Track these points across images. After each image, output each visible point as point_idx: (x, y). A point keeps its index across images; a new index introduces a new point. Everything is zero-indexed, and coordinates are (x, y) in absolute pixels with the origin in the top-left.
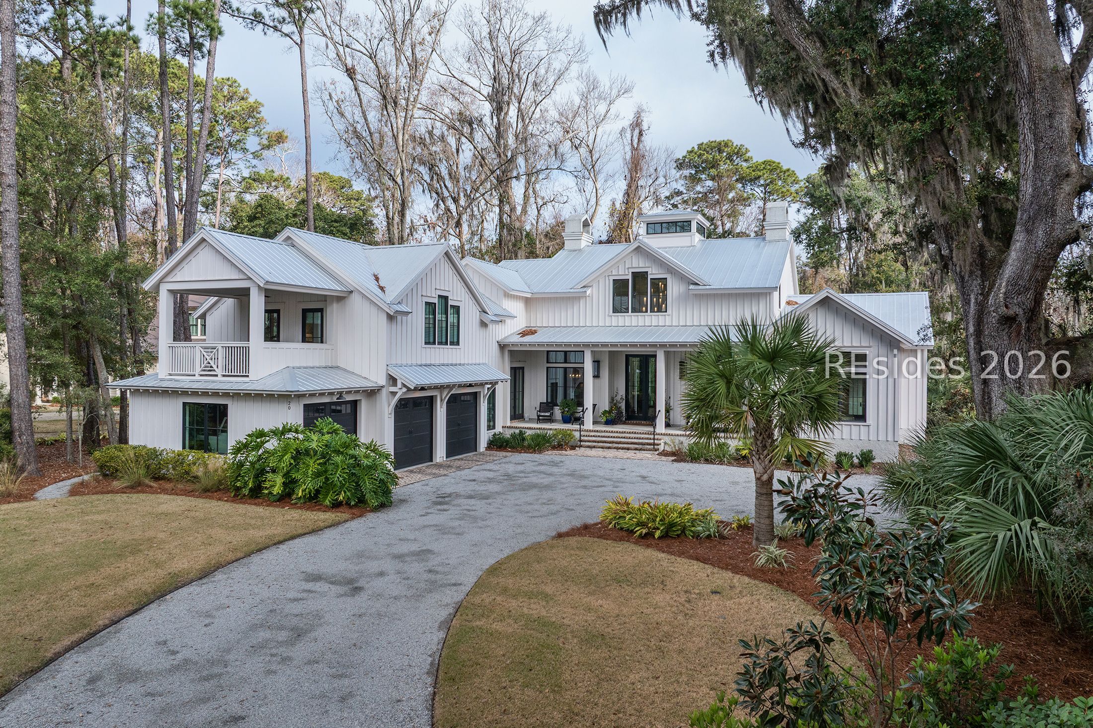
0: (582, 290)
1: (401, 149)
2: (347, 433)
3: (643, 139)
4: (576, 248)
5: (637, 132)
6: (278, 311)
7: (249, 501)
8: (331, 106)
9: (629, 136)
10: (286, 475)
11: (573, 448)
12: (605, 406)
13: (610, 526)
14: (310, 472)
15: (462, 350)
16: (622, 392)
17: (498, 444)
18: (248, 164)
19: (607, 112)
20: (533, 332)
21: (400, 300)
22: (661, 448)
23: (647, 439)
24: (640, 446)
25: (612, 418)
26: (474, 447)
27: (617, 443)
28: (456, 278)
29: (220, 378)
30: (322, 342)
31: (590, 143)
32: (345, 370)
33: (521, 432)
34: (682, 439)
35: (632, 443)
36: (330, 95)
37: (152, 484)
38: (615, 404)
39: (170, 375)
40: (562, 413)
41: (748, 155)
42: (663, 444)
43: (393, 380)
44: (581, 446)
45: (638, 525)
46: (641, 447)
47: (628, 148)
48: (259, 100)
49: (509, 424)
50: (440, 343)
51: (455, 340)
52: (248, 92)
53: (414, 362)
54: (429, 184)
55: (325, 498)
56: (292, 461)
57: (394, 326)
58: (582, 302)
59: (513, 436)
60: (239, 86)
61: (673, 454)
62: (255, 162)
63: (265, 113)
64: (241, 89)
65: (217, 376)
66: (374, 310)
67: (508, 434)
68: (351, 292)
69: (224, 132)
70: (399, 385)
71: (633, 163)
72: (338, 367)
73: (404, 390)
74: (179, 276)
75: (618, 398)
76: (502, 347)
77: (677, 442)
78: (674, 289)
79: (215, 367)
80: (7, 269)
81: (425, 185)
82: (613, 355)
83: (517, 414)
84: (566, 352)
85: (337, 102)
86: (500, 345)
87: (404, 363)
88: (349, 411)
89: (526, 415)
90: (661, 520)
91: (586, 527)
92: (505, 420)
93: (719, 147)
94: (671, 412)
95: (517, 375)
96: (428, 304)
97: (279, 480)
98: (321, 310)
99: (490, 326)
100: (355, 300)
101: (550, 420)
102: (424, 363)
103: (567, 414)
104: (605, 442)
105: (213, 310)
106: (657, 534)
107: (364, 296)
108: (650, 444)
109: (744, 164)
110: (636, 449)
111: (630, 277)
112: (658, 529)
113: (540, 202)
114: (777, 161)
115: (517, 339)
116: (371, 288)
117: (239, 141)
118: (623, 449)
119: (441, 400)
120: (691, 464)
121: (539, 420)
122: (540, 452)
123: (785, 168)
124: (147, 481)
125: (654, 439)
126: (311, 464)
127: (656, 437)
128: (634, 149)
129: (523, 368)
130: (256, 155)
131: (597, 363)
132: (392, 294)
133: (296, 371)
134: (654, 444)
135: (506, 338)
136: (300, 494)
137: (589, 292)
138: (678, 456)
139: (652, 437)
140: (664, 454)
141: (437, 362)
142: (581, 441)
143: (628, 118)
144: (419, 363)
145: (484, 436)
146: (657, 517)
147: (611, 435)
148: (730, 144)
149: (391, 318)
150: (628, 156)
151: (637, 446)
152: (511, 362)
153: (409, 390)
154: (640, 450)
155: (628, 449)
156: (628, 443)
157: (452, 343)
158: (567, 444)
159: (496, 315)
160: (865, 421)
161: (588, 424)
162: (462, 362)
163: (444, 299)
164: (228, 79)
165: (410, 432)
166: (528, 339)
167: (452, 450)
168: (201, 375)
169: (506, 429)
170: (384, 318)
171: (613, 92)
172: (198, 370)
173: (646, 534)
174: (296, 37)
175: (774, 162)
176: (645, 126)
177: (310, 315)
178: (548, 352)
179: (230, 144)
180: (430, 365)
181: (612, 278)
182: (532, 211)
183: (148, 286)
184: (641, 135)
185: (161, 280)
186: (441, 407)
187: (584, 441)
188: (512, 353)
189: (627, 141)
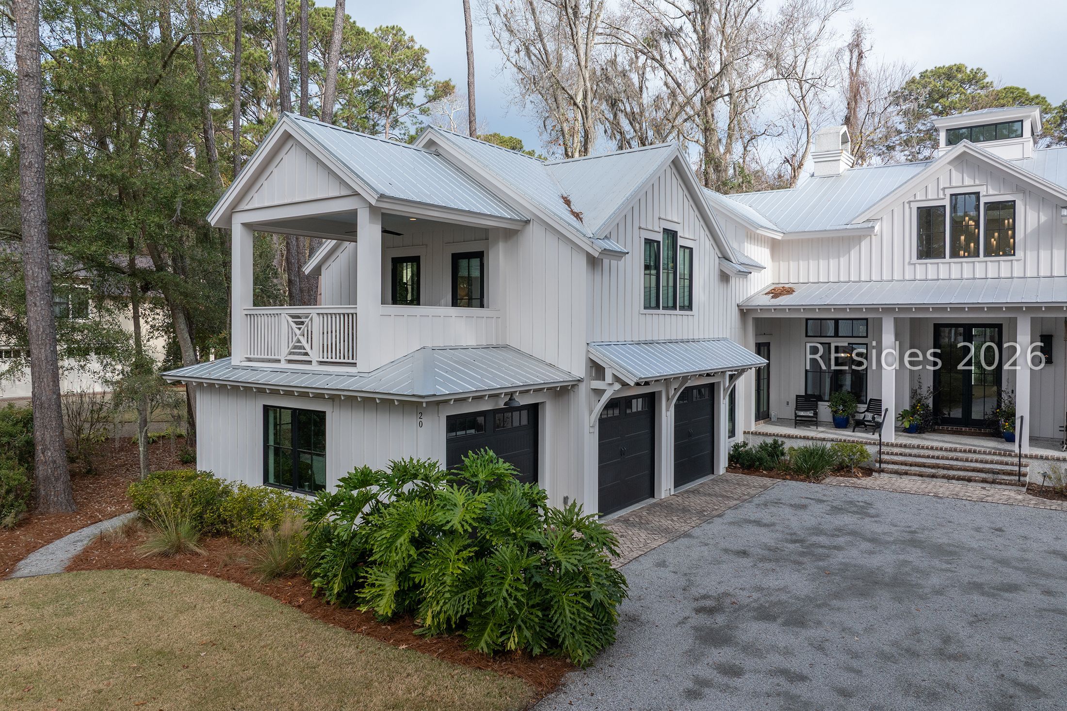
0: (866, 225)
1: (583, 63)
2: (523, 480)
3: (863, 61)
4: (832, 173)
5: (856, 54)
6: (415, 260)
7: (337, 615)
8: (498, 21)
9: (846, 59)
10: (403, 576)
11: (868, 472)
14: (448, 580)
15: (696, 317)
16: (929, 381)
17: (742, 461)
18: (415, 120)
19: (821, 30)
20: (790, 291)
21: (606, 233)
22: (1030, 480)
23: (1007, 463)
24: (989, 476)
25: (918, 422)
26: (711, 469)
27: (944, 468)
28: (688, 204)
29: (315, 367)
30: (482, 306)
32: (518, 351)
33: (776, 442)
36: (497, 8)
37: (198, 550)
38: (920, 402)
39: (249, 360)
40: (833, 412)
41: (986, 81)
42: (1035, 475)
43: (597, 370)
44: (881, 471)
46: (992, 478)
47: (846, 74)
48: (425, 46)
49: (753, 429)
50: (666, 308)
51: (687, 303)
52: (412, 40)
53: (629, 339)
54: (611, 123)
55: (478, 639)
56: (413, 552)
57: (598, 277)
58: (865, 244)
59: (763, 447)
60: (404, 34)
61: (1058, 494)
62: (422, 118)
63: (430, 60)
64: (406, 38)
65: (310, 362)
66: (565, 250)
67: (754, 443)
68: (527, 222)
69: (390, 88)
70: (609, 378)
71: (851, 91)
72: (506, 347)
73: (617, 386)
74: (257, 199)
75: (923, 391)
76: (744, 312)
79: (308, 350)
80: (24, 200)
81: (608, 124)
82: (916, 324)
83: (762, 414)
84: (837, 321)
85: (505, 16)
86: (741, 311)
87: (614, 339)
88: (525, 422)
89: (773, 413)
92: (748, 423)
93: (949, 74)
96: (648, 242)
97: (390, 585)
98: (480, 255)
99: (733, 281)
100: (534, 235)
101: (813, 422)
102: (642, 339)
103: (843, 414)
104: (924, 465)
105: (330, 262)
107: (549, 227)
108: (1010, 473)
109: (983, 92)
110: (984, 481)
111: (947, 203)
114: (1021, 87)
115: (767, 301)
116: (559, 213)
117: (407, 96)
118: (959, 479)
119: (668, 399)
121: (799, 422)
122: (818, 481)
123: (1032, 95)
124: (191, 546)
125: (1020, 465)
126: (452, 555)
127: (1024, 461)
128: (853, 75)
129: (769, 345)
130: (424, 112)
132: (593, 224)
133: (437, 355)
134: (1020, 474)
135: (748, 299)
136: (429, 621)
137: (876, 228)
140: (1038, 492)
141: (662, 338)
142: (881, 462)
143: (846, 37)
144: (636, 339)
145: (724, 447)
147: (931, 453)
148: (963, 69)
149: (593, 262)
150: (847, 83)
152: (757, 335)
153: (624, 385)
154: (992, 482)
155: (969, 480)
156: (964, 469)
157: (682, 308)
158: (856, 466)
159: (742, 264)
161: (889, 434)
162: (696, 337)
163: (671, 235)
164: (393, 28)
165: (622, 453)
166: (783, 300)
167: (682, 476)
168: (290, 361)
169: (750, 436)
170: (583, 262)
171: (828, 6)
172: (283, 353)
175: (1018, 89)
176: (865, 46)
177: (463, 263)
178: (807, 320)
179: (396, 99)
180: (651, 343)
181: (914, 206)
182: (738, 148)
183: (214, 218)
184: (860, 56)
185: (233, 209)
186: (667, 410)
187: (888, 463)
188: (758, 322)
189: (845, 65)
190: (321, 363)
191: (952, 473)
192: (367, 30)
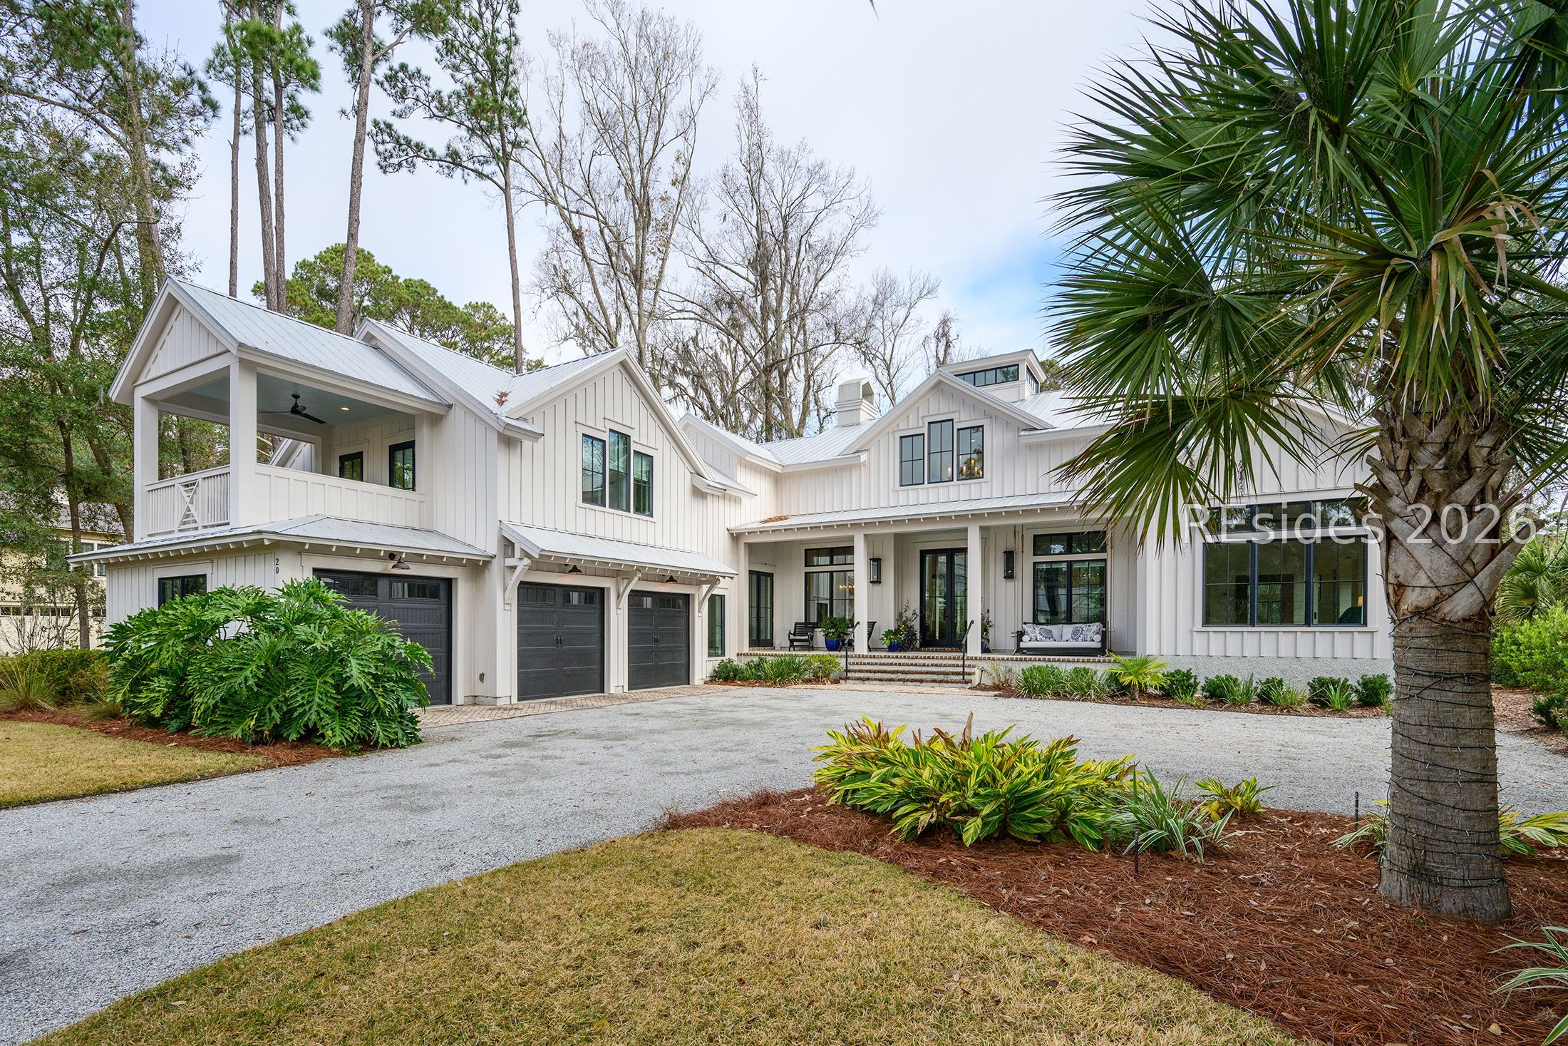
0: (855, 455)
3: (950, 350)
4: (853, 422)
5: (943, 341)
6: (360, 456)
9: (933, 346)
11: (835, 680)
12: (888, 622)
13: (832, 800)
15: (658, 525)
16: (915, 605)
17: (726, 675)
20: (783, 519)
21: (522, 414)
22: (976, 680)
23: (953, 666)
24: (942, 677)
25: (900, 641)
26: (686, 679)
27: (903, 672)
29: (198, 532)
30: (414, 490)
31: (887, 357)
32: (442, 535)
33: (760, 661)
34: (1010, 664)
35: (927, 673)
38: (904, 623)
39: (150, 536)
40: (826, 635)
42: (977, 672)
43: (508, 545)
44: (847, 678)
45: (905, 797)
46: (941, 679)
47: (932, 361)
49: (746, 650)
50: (615, 506)
51: (645, 507)
53: (561, 527)
58: (855, 475)
59: (749, 666)
61: (995, 687)
65: (197, 529)
66: (481, 428)
67: (743, 662)
68: (450, 406)
70: (518, 553)
72: (431, 531)
73: (526, 563)
75: (909, 614)
76: (735, 537)
77: (1003, 669)
78: (994, 440)
82: (899, 540)
83: (760, 637)
84: (831, 550)
86: (731, 532)
87: (540, 524)
89: (777, 642)
90: (982, 784)
91: (764, 801)
92: (740, 644)
94: (991, 631)
95: (761, 584)
96: (588, 437)
98: (412, 445)
99: (713, 500)
100: (456, 420)
101: (808, 645)
102: (580, 531)
103: (834, 638)
104: (886, 672)
106: (972, 830)
107: (473, 415)
108: (957, 674)
111: (925, 430)
112: (973, 812)
113: (823, 414)
118: (913, 681)
119: (619, 596)
120: (1028, 700)
121: (791, 645)
122: (782, 685)
125: (963, 666)
127: (967, 663)
128: (940, 363)
129: (771, 575)
131: (876, 562)
133: (328, 521)
134: (964, 674)
135: (740, 523)
137: (864, 457)
138: (1003, 689)
139: (960, 663)
140: (981, 687)
141: (609, 536)
142: (848, 670)
143: (932, 326)
144: (572, 530)
145: (703, 665)
146: (968, 773)
147: (896, 661)
149: (508, 443)
151: (935, 677)
152: (751, 562)
153: (531, 557)
154: (941, 682)
155: (921, 681)
156: (921, 673)
157: (638, 511)
158: (827, 676)
159: (720, 483)
160: (1365, 624)
161: (860, 648)
162: (658, 544)
163: (622, 438)
165: (559, 642)
167: (639, 678)
168: (181, 531)
169: (742, 658)
170: (493, 438)
171: (914, 294)
172: (177, 523)
173: (931, 829)
174: (500, 180)
176: (952, 335)
177: (399, 452)
178: (807, 550)
180: (592, 537)
181: (898, 434)
183: (114, 394)
184: (948, 345)
185: (133, 382)
186: (618, 608)
187: (855, 671)
188: (751, 547)
189: (932, 352)
190: (205, 527)
191: (909, 676)
192: (455, 304)
